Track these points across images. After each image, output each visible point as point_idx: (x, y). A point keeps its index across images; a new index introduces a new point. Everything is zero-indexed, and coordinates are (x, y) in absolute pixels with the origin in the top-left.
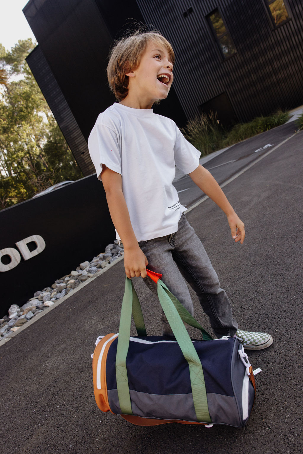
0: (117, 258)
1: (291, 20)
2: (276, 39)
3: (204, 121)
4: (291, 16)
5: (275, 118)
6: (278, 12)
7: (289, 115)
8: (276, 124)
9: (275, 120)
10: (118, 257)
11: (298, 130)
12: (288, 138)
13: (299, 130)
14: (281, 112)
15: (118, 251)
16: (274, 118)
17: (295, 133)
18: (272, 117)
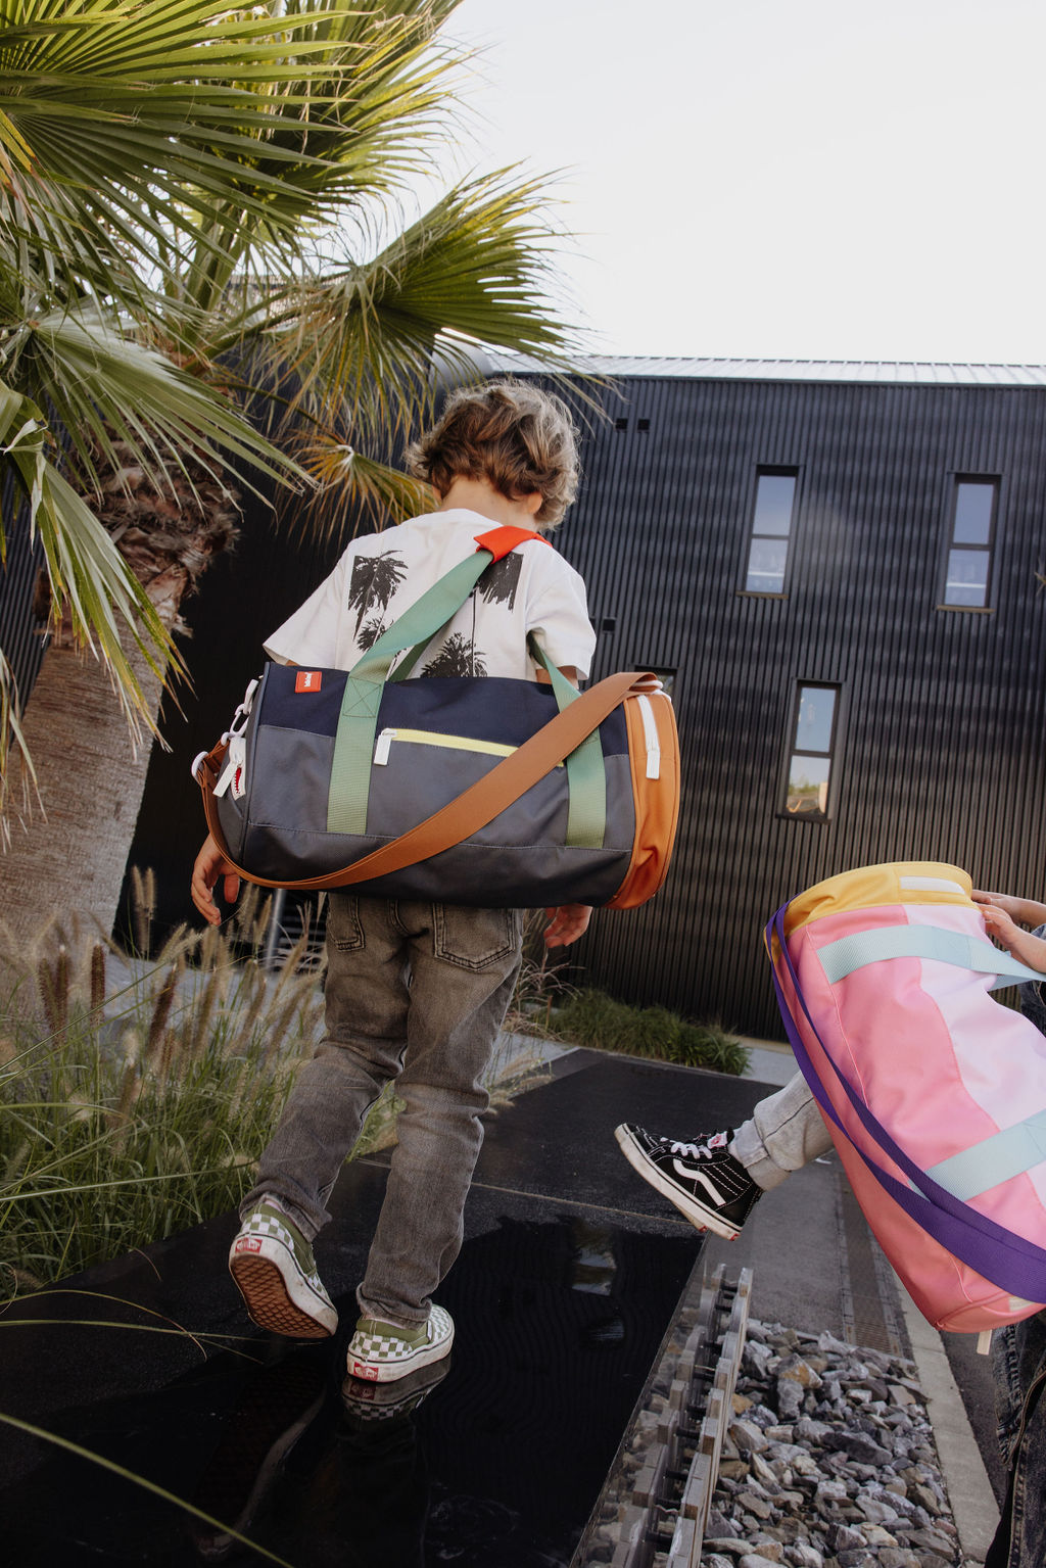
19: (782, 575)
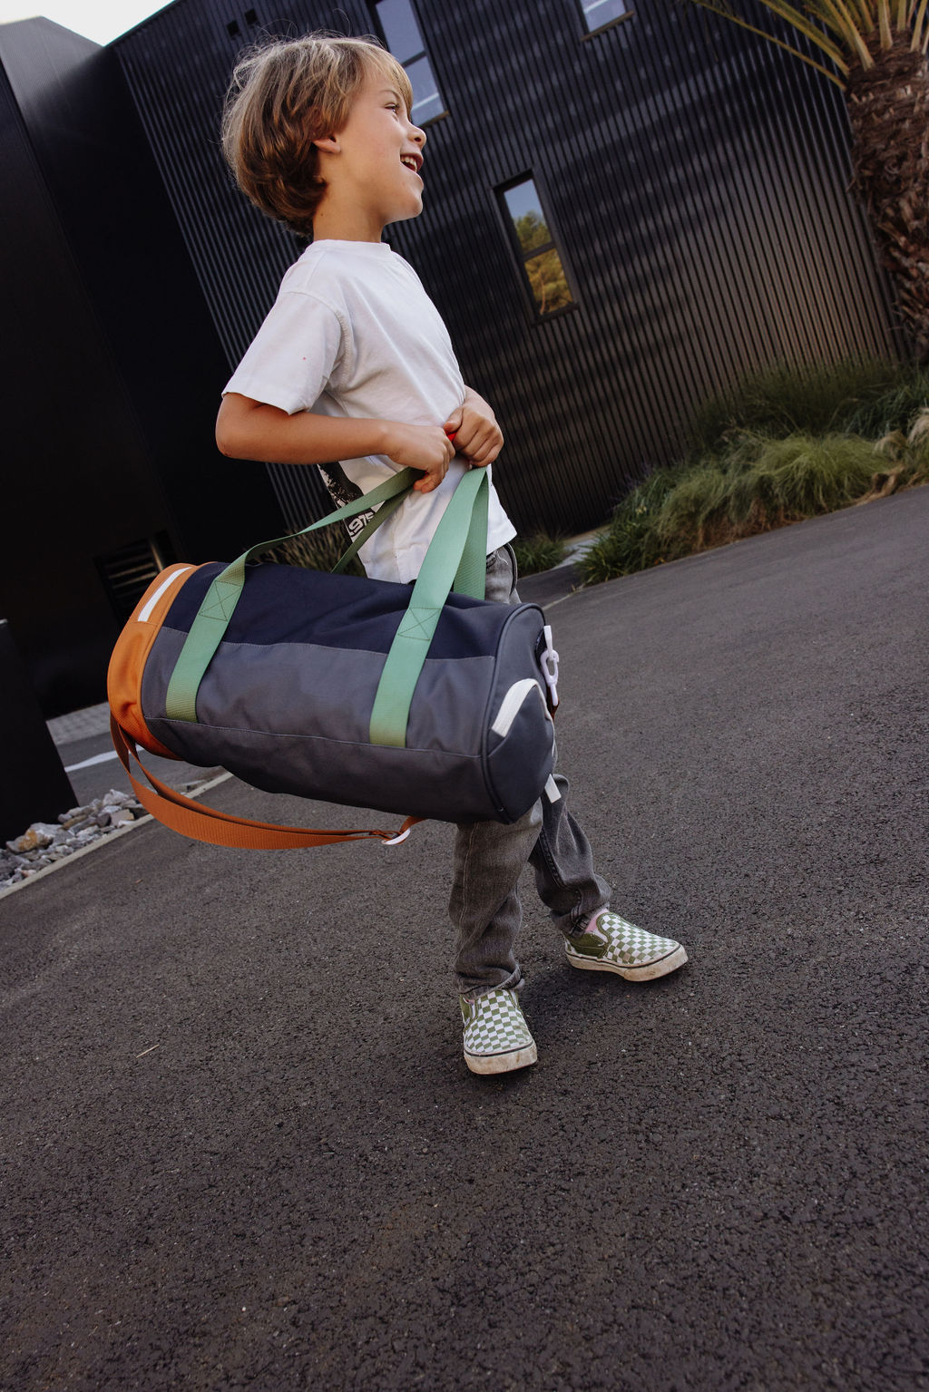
0: (8, 886)
1: (578, 308)
2: (538, 347)
3: (334, 536)
4: (577, 299)
5: (527, 550)
6: (552, 286)
7: (565, 548)
8: (529, 565)
9: (527, 556)
10: (14, 882)
11: (579, 585)
12: (551, 602)
13: (583, 585)
14: (546, 537)
15: (16, 868)
16: (524, 550)
17: (572, 591)
18: (522, 547)
19: (436, 95)
